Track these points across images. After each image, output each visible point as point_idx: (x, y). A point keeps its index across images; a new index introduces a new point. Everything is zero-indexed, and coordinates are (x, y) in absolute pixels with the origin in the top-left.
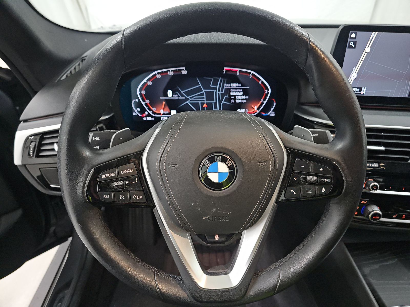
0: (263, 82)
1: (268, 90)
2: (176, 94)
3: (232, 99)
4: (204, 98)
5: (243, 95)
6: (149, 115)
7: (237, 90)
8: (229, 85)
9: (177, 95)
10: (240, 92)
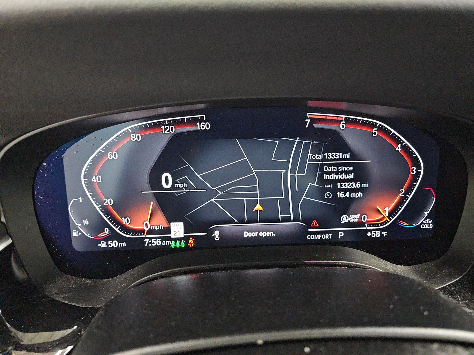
0: (405, 148)
1: (418, 167)
2: (182, 182)
3: (328, 190)
4: (255, 189)
5: (354, 180)
6: (113, 236)
7: (342, 169)
8: (321, 157)
9: (185, 185)
10: (347, 173)
